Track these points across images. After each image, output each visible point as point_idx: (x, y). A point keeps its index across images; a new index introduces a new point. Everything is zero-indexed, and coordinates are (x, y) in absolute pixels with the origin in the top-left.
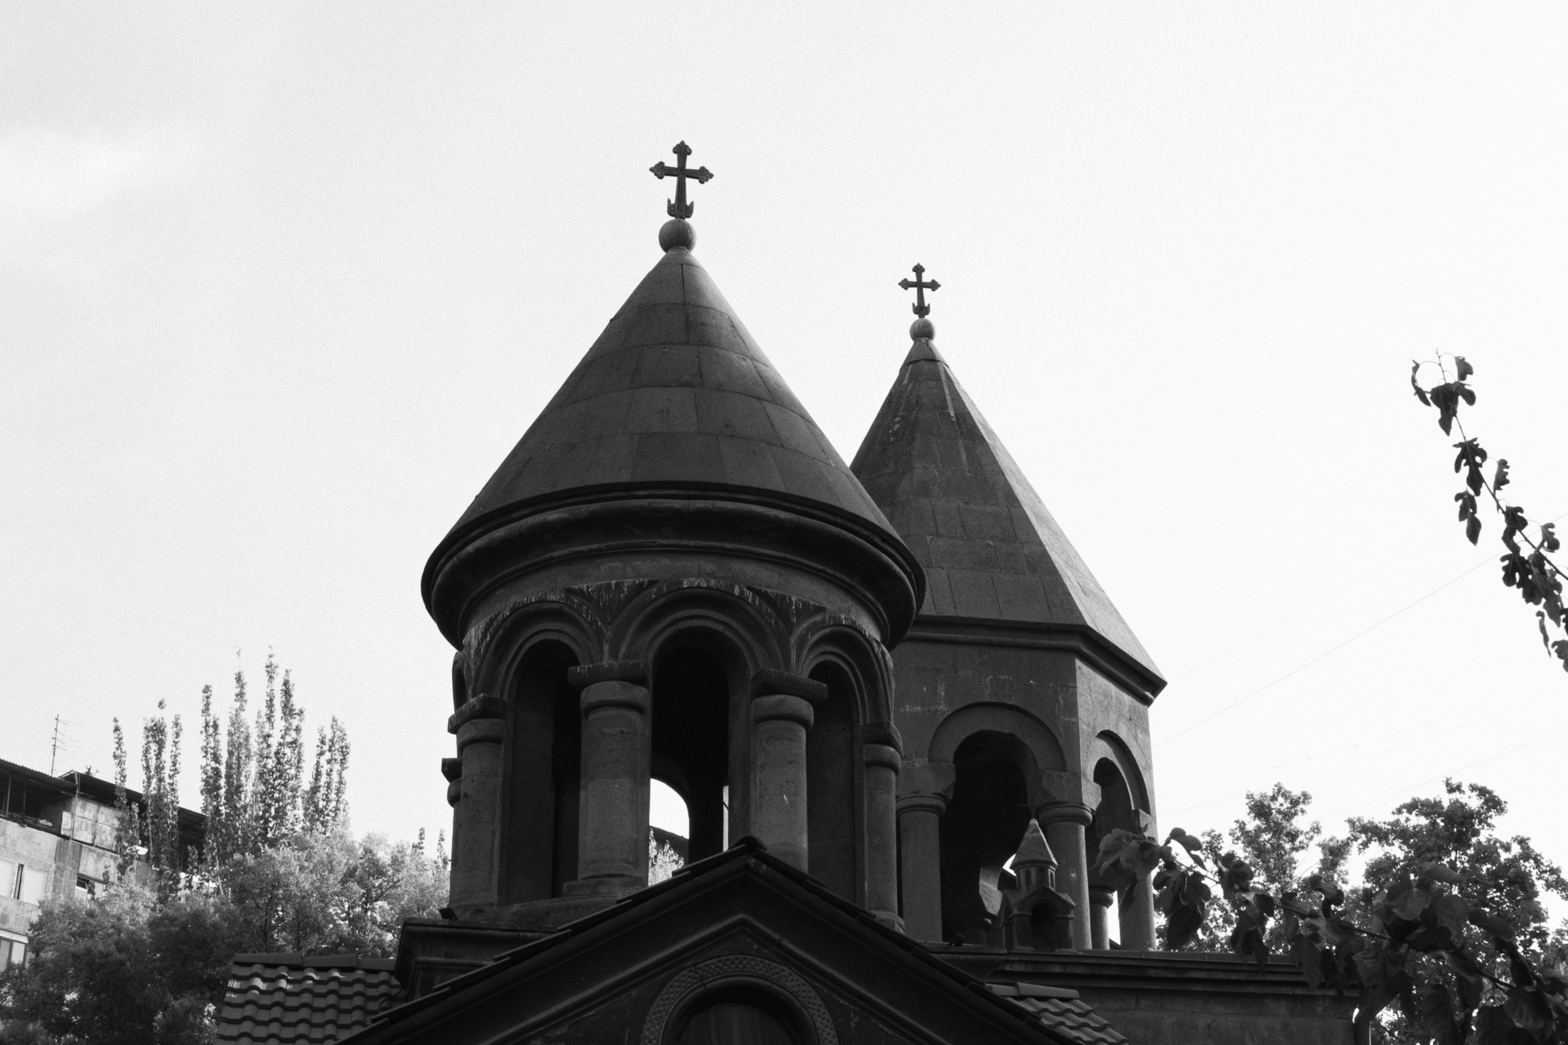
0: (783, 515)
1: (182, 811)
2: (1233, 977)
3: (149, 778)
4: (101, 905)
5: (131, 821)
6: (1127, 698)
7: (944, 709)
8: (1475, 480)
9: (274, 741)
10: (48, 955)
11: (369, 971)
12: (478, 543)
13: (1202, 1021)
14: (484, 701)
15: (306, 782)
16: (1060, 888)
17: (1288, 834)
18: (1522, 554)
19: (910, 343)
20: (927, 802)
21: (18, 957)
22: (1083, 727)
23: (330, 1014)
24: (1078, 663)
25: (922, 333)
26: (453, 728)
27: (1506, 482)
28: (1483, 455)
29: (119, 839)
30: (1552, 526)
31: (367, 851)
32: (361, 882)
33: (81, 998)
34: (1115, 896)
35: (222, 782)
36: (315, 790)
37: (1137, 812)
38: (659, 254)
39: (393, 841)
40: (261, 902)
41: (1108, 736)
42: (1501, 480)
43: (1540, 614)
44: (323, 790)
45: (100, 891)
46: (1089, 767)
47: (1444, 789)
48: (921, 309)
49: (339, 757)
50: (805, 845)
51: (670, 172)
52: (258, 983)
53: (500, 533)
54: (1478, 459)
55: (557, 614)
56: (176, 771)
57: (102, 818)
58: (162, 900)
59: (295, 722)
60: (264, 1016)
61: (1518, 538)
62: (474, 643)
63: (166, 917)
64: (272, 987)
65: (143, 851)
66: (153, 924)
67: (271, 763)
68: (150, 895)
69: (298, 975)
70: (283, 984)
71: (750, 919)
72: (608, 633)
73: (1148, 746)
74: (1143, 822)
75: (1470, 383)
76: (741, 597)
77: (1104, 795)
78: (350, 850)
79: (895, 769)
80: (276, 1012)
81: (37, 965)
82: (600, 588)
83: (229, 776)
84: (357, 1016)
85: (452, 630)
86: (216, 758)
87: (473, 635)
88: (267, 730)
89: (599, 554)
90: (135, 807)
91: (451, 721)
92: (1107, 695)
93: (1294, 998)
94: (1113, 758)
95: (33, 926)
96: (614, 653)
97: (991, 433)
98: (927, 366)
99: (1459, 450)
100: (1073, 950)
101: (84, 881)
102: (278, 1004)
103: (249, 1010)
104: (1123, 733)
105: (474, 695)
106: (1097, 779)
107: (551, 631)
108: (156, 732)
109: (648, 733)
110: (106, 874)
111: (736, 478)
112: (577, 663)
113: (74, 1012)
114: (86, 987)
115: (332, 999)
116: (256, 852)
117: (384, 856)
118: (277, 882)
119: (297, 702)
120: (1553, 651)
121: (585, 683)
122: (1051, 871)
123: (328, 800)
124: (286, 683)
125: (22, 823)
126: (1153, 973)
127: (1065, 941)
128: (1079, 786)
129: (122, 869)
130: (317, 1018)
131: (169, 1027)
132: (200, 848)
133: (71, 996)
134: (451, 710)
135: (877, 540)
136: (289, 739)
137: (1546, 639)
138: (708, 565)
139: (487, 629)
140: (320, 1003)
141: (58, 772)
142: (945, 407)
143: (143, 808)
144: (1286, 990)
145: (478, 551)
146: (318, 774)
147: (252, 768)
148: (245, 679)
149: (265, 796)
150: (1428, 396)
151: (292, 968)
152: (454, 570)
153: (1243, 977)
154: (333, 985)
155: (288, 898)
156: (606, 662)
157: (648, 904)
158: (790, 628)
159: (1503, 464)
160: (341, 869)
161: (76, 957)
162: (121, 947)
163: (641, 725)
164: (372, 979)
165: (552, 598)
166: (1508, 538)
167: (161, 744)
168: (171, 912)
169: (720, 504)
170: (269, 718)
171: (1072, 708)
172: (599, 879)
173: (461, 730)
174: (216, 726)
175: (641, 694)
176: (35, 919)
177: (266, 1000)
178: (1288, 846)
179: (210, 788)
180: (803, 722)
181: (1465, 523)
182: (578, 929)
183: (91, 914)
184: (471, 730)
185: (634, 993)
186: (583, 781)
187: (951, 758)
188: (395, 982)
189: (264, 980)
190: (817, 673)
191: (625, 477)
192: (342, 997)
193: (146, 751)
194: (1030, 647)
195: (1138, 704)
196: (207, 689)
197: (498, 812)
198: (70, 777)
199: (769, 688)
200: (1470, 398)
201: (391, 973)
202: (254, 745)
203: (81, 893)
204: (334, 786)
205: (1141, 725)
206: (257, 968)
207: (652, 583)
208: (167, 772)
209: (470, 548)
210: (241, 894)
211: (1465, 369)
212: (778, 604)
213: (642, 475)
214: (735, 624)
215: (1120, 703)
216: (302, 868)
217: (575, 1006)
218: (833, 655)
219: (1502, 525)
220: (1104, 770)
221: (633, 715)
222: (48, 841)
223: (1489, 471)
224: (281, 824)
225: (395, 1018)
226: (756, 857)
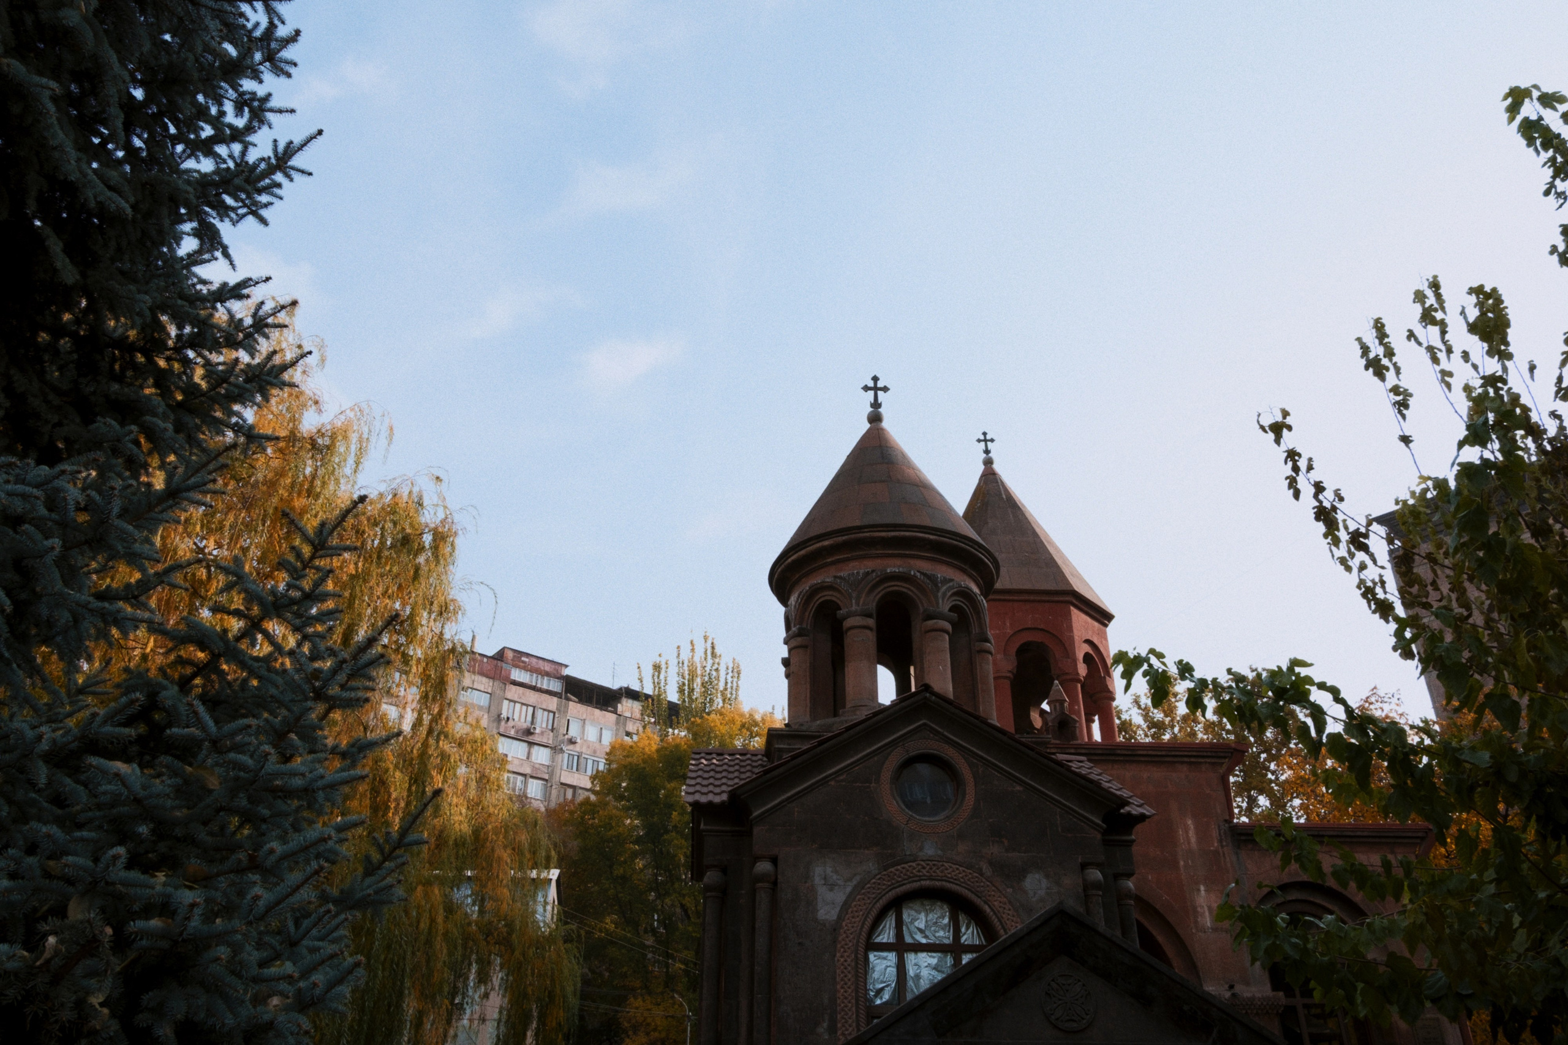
0: (931, 537)
1: (669, 702)
2: (1159, 753)
3: (655, 687)
4: (635, 743)
5: (648, 706)
6: (1096, 624)
7: (1009, 631)
8: (1296, 469)
9: (708, 669)
10: (614, 766)
11: (753, 755)
12: (793, 558)
13: (1145, 775)
14: (799, 629)
15: (721, 686)
16: (1070, 711)
17: (1173, 694)
18: (1324, 504)
19: (983, 467)
20: (1004, 674)
21: (601, 767)
22: (1076, 638)
23: (736, 774)
24: (1072, 608)
25: (988, 462)
26: (786, 642)
27: (1312, 469)
28: (1299, 455)
29: (642, 714)
30: (1339, 490)
31: (751, 715)
32: (748, 729)
33: (628, 785)
34: (1096, 718)
35: (686, 688)
36: (726, 689)
37: (1105, 678)
38: (868, 426)
39: (762, 711)
40: (705, 739)
41: (1089, 642)
42: (1310, 468)
43: (1329, 543)
44: (729, 690)
45: (635, 738)
46: (1080, 656)
47: (1249, 670)
48: (987, 452)
49: (736, 675)
50: (951, 689)
51: (870, 389)
52: (703, 761)
53: (803, 552)
54: (1297, 458)
55: (831, 587)
56: (666, 684)
57: (635, 706)
58: (662, 740)
59: (717, 660)
60: (706, 775)
61: (1321, 497)
62: (793, 603)
63: (663, 748)
64: (710, 763)
65: (653, 720)
66: (658, 751)
67: (706, 679)
68: (657, 738)
69: (721, 758)
70: (714, 761)
71: (928, 723)
72: (854, 595)
73: (1108, 646)
74: (1108, 683)
75: (1289, 420)
76: (915, 576)
77: (1088, 669)
78: (742, 715)
79: (991, 653)
80: (712, 774)
81: (609, 770)
82: (849, 575)
83: (689, 685)
84: (748, 774)
85: (783, 599)
86: (684, 678)
87: (793, 600)
88: (704, 664)
89: (848, 560)
90: (650, 700)
91: (785, 639)
92: (1086, 622)
93: (1191, 763)
94: (1091, 652)
95: (607, 754)
96: (858, 604)
97: (1023, 505)
98: (991, 477)
99: (1286, 454)
100: (1079, 742)
101: (628, 734)
102: (713, 770)
103: (700, 773)
104: (1096, 640)
105: (795, 626)
106: (1085, 661)
107: (828, 595)
108: (657, 668)
109: (875, 640)
110: (638, 730)
111: (909, 521)
112: (840, 609)
113: (625, 791)
114: (630, 779)
115: (737, 767)
116: (702, 717)
117: (758, 717)
118: (712, 730)
119: (718, 651)
120: (1337, 562)
121: (845, 618)
122: (1066, 705)
123: (731, 694)
124: (712, 643)
125: (601, 709)
126: (1119, 752)
127: (1074, 737)
128: (1076, 665)
129: (644, 727)
130: (731, 776)
131: (666, 796)
132: (677, 717)
133: (624, 784)
134: (784, 635)
135: (976, 547)
136: (714, 668)
137: (1333, 556)
138: (898, 562)
139: (799, 596)
140: (731, 769)
141: (615, 686)
142: (1001, 494)
143: (653, 700)
144: (1186, 759)
145: (793, 561)
146: (726, 683)
147: (699, 681)
148: (695, 642)
149: (705, 693)
150: (1267, 429)
151: (719, 754)
152: (782, 571)
153: (1164, 753)
154: (737, 761)
155: (716, 737)
156: (854, 608)
157: (881, 716)
158: (938, 590)
159: (1310, 460)
160: (738, 723)
161: (625, 767)
162: (645, 761)
163: (871, 637)
164: (754, 758)
165: (828, 580)
166: (1316, 496)
167: (659, 673)
168: (665, 745)
169: (902, 533)
170: (705, 659)
171: (1070, 628)
172: (856, 707)
173: (790, 643)
174: (683, 664)
175: (871, 622)
176: (608, 750)
177: (708, 769)
178: (1173, 700)
179: (681, 691)
180: (947, 632)
181: (1291, 491)
182: (848, 729)
183: (631, 747)
184: (794, 643)
185: (876, 758)
186: (846, 663)
187: (1014, 654)
188: (765, 759)
189: (706, 760)
190: (953, 609)
191: (858, 523)
192: (741, 766)
193: (653, 676)
194: (1048, 601)
195: (1101, 627)
196: (678, 647)
197: (808, 680)
198: (621, 689)
199: (929, 617)
200: (1290, 428)
201: (763, 755)
202: (699, 672)
203: (627, 739)
204: (734, 688)
205: (1104, 636)
206: (703, 755)
207: (873, 571)
208: (662, 684)
209: (790, 560)
210: (695, 735)
211: (1285, 414)
212: (932, 578)
213: (866, 521)
214: (912, 588)
215: (1094, 627)
216: (721, 724)
217: (849, 765)
218: (958, 601)
219: (1313, 490)
220: (1087, 658)
221: (868, 632)
222: (613, 717)
223: (1302, 464)
224: (711, 706)
225: (766, 772)
226: (930, 693)
